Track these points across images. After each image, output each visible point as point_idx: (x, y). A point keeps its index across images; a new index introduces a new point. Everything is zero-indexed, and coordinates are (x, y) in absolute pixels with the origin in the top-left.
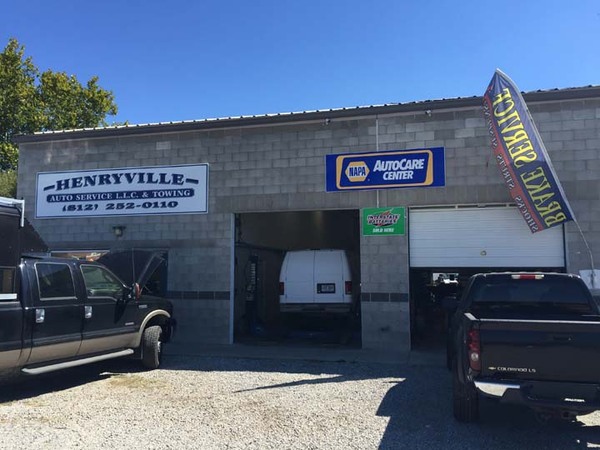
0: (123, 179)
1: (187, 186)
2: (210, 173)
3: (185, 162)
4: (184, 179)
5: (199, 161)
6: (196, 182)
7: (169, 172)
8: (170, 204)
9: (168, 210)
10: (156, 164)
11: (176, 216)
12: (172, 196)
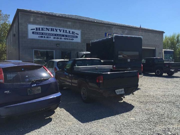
0: (58, 30)
1: (76, 35)
2: (81, 33)
3: (75, 29)
4: (75, 33)
5: (79, 29)
6: (78, 34)
7: (71, 31)
8: (72, 39)
9: (71, 41)
10: (67, 28)
11: (73, 43)
12: (72, 37)
